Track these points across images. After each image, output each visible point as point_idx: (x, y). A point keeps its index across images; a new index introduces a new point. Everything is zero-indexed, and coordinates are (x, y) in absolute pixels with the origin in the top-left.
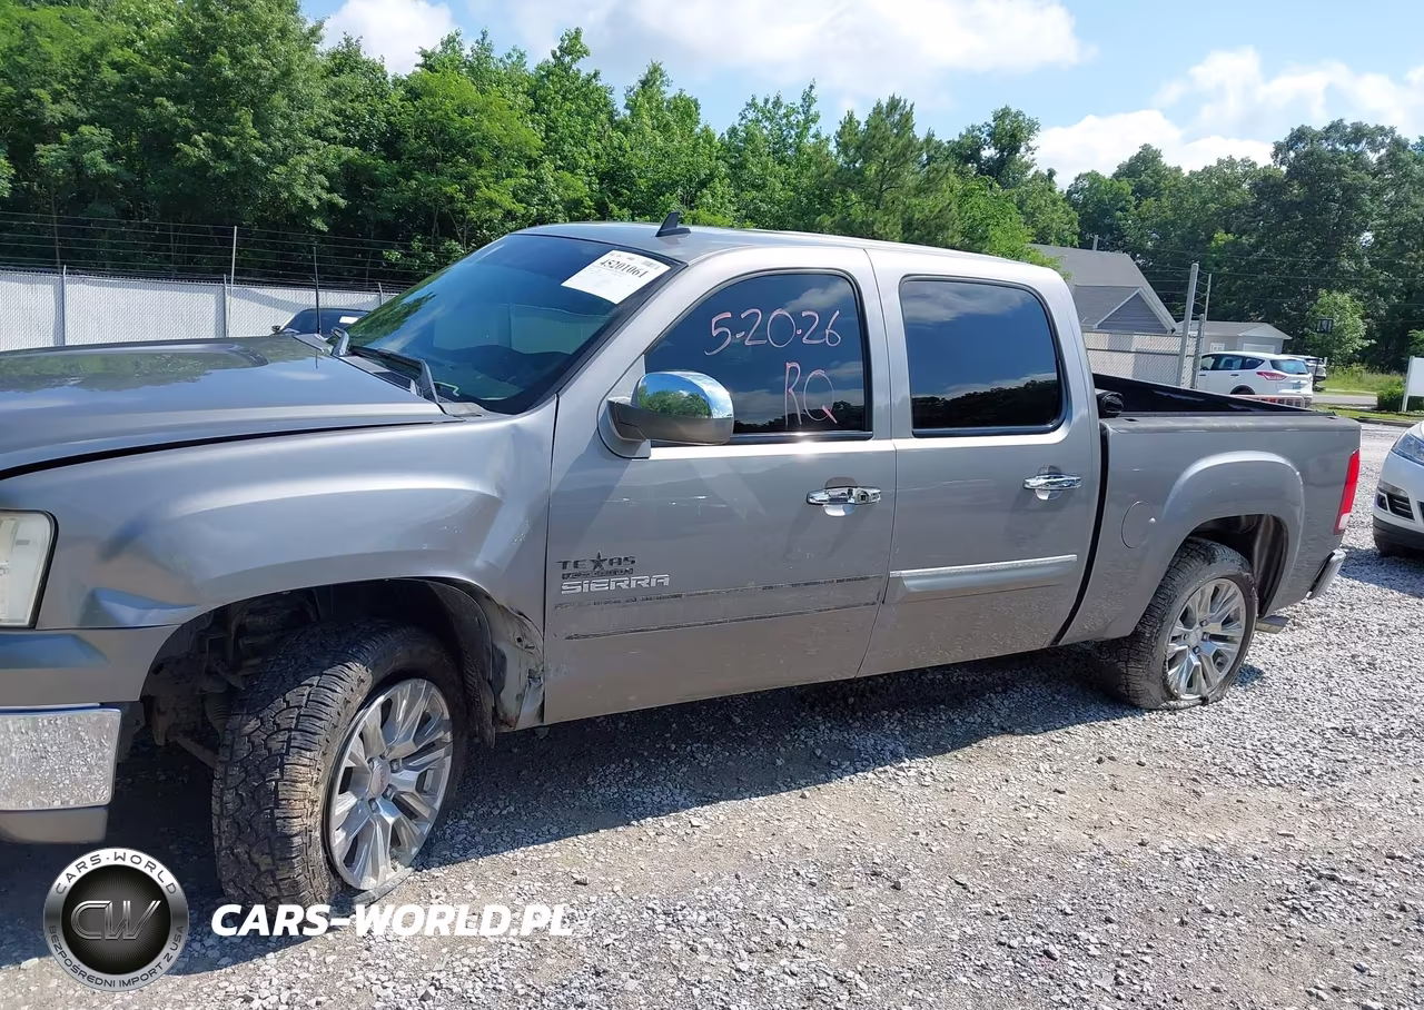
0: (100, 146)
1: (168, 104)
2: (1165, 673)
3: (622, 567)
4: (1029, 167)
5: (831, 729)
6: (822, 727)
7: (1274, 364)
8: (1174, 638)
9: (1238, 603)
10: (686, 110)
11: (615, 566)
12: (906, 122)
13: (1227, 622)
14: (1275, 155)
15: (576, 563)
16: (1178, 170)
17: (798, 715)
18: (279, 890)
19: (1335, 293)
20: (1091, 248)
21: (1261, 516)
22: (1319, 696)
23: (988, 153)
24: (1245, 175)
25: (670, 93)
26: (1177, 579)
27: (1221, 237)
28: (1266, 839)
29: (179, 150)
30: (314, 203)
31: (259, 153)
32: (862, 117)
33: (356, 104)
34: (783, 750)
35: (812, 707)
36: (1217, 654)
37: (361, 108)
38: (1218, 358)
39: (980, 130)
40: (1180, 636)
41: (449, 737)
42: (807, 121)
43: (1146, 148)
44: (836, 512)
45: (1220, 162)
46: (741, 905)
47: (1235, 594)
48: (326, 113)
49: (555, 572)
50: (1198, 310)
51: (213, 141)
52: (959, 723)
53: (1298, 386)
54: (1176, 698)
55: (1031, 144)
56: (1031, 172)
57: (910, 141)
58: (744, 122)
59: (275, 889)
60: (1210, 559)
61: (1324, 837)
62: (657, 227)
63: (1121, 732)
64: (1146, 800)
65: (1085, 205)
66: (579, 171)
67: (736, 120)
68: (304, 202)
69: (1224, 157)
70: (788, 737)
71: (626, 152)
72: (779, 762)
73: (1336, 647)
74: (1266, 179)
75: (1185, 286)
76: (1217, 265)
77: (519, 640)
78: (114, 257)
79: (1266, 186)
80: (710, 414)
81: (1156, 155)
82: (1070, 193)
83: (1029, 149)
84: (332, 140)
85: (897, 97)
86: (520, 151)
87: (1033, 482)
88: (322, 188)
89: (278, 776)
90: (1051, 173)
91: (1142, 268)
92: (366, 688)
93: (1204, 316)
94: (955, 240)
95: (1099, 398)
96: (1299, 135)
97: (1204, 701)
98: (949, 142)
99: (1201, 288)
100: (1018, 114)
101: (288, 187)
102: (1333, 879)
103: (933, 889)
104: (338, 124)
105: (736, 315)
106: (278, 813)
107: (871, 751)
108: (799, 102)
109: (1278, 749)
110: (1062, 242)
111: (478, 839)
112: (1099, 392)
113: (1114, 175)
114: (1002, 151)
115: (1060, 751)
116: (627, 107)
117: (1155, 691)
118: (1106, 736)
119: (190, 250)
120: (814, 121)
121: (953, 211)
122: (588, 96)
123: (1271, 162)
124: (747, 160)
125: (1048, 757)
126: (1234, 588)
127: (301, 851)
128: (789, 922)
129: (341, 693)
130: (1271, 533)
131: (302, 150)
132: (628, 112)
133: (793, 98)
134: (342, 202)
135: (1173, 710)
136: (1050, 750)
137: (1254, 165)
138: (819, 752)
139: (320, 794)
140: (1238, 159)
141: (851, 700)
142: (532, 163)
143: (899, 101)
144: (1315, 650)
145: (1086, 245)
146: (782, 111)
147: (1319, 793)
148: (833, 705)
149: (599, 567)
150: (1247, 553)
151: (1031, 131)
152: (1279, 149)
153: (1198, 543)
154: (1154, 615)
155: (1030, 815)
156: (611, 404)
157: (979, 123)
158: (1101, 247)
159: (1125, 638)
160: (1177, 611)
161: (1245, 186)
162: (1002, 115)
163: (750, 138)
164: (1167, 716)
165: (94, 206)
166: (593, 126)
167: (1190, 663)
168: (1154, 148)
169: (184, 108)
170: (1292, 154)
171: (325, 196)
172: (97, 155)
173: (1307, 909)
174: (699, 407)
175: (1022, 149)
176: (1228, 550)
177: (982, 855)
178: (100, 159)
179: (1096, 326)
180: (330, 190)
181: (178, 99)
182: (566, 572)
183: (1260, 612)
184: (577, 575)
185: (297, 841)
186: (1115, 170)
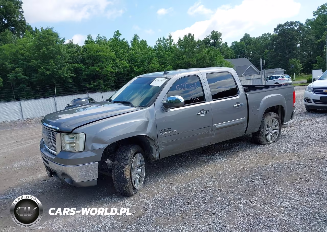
0: (21, 72)
1: (34, 61)
2: (266, 137)
3: (169, 130)
4: (221, 43)
5: (207, 156)
6: (205, 156)
7: (282, 77)
8: (266, 131)
9: (277, 122)
10: (144, 43)
11: (168, 130)
12: (193, 37)
13: (276, 126)
14: (275, 31)
15: (162, 130)
16: (254, 38)
17: (200, 155)
18: (126, 189)
19: (293, 59)
20: (238, 58)
21: (279, 105)
22: (296, 137)
23: (212, 41)
24: (269, 36)
25: (140, 40)
26: (265, 119)
27: (266, 51)
28: (287, 160)
29: (39, 71)
30: (69, 77)
31: (56, 68)
32: (182, 38)
33: (74, 54)
34: (199, 161)
35: (202, 154)
36: (275, 133)
37: (76, 55)
38: (270, 77)
39: (209, 36)
40: (267, 130)
41: (144, 163)
42: (171, 41)
43: (246, 34)
44: (202, 115)
45: (263, 35)
46: (199, 182)
47: (276, 120)
48: (68, 57)
49: (159, 132)
50: (263, 68)
51: (45, 68)
52: (230, 152)
53: (288, 80)
54: (269, 142)
55: (221, 37)
56: (222, 44)
57: (195, 42)
58: (157, 44)
59: (125, 188)
60: (270, 115)
61: (298, 159)
62: (163, 72)
63: (260, 149)
64: (266, 158)
65: (235, 49)
66: (124, 60)
67: (155, 44)
68: (66, 77)
69: (263, 33)
70: (199, 159)
71: (134, 54)
72: (199, 163)
73: (299, 129)
74: (274, 37)
75: (260, 64)
76: (266, 57)
77: (154, 144)
78: (27, 95)
79: (274, 38)
80: (180, 102)
81: (249, 35)
82: (231, 47)
83: (220, 39)
84: (70, 63)
85: (190, 33)
86: (111, 58)
87: (235, 106)
88: (70, 73)
89: (123, 170)
90: (226, 43)
91: (250, 60)
92: (133, 154)
93: (265, 69)
94: (208, 62)
95: (244, 89)
96: (280, 26)
97: (274, 142)
98: (202, 40)
99: (263, 63)
100: (216, 32)
101: (63, 74)
102: (299, 164)
103: (231, 176)
104: (71, 59)
105: (180, 85)
106: (124, 175)
107: (215, 158)
108: (168, 38)
109: (289, 147)
110: (232, 58)
111: (151, 180)
112: (244, 88)
113: (240, 41)
114: (214, 40)
115: (249, 153)
116: (131, 45)
117: (265, 140)
118: (257, 150)
119: (43, 91)
120: (172, 41)
121: (207, 55)
122: (123, 44)
123: (274, 33)
124: (160, 52)
125: (247, 155)
126: (276, 119)
127: (128, 181)
128: (208, 183)
129: (130, 155)
130: (281, 109)
131: (64, 66)
132: (132, 46)
133: (167, 37)
134: (75, 76)
135: (269, 144)
136: (247, 153)
137: (270, 34)
138: (205, 160)
139: (130, 172)
140: (267, 34)
141: (209, 151)
142: (114, 60)
143: (191, 34)
144: (295, 130)
145: (237, 57)
146: (165, 40)
147: (297, 152)
148: (206, 153)
149: (165, 130)
150: (277, 113)
151: (220, 35)
152: (275, 30)
153: (267, 113)
154: (261, 127)
155: (245, 163)
156: (163, 103)
157: (208, 35)
158: (240, 57)
159: (257, 132)
160: (266, 125)
161: (269, 39)
162: (213, 33)
163: (159, 47)
164: (268, 145)
165: (22, 85)
166: (125, 50)
167: (270, 135)
168: (248, 34)
169: (38, 61)
170: (278, 30)
171: (71, 75)
172: (20, 74)
173: (295, 169)
174: (178, 101)
175: (219, 39)
176: (273, 113)
177: (238, 170)
178: (21, 75)
179: (242, 75)
180: (72, 73)
181: (36, 59)
182: (160, 132)
183: (282, 124)
184: (162, 132)
185: (128, 180)
186: (240, 40)
